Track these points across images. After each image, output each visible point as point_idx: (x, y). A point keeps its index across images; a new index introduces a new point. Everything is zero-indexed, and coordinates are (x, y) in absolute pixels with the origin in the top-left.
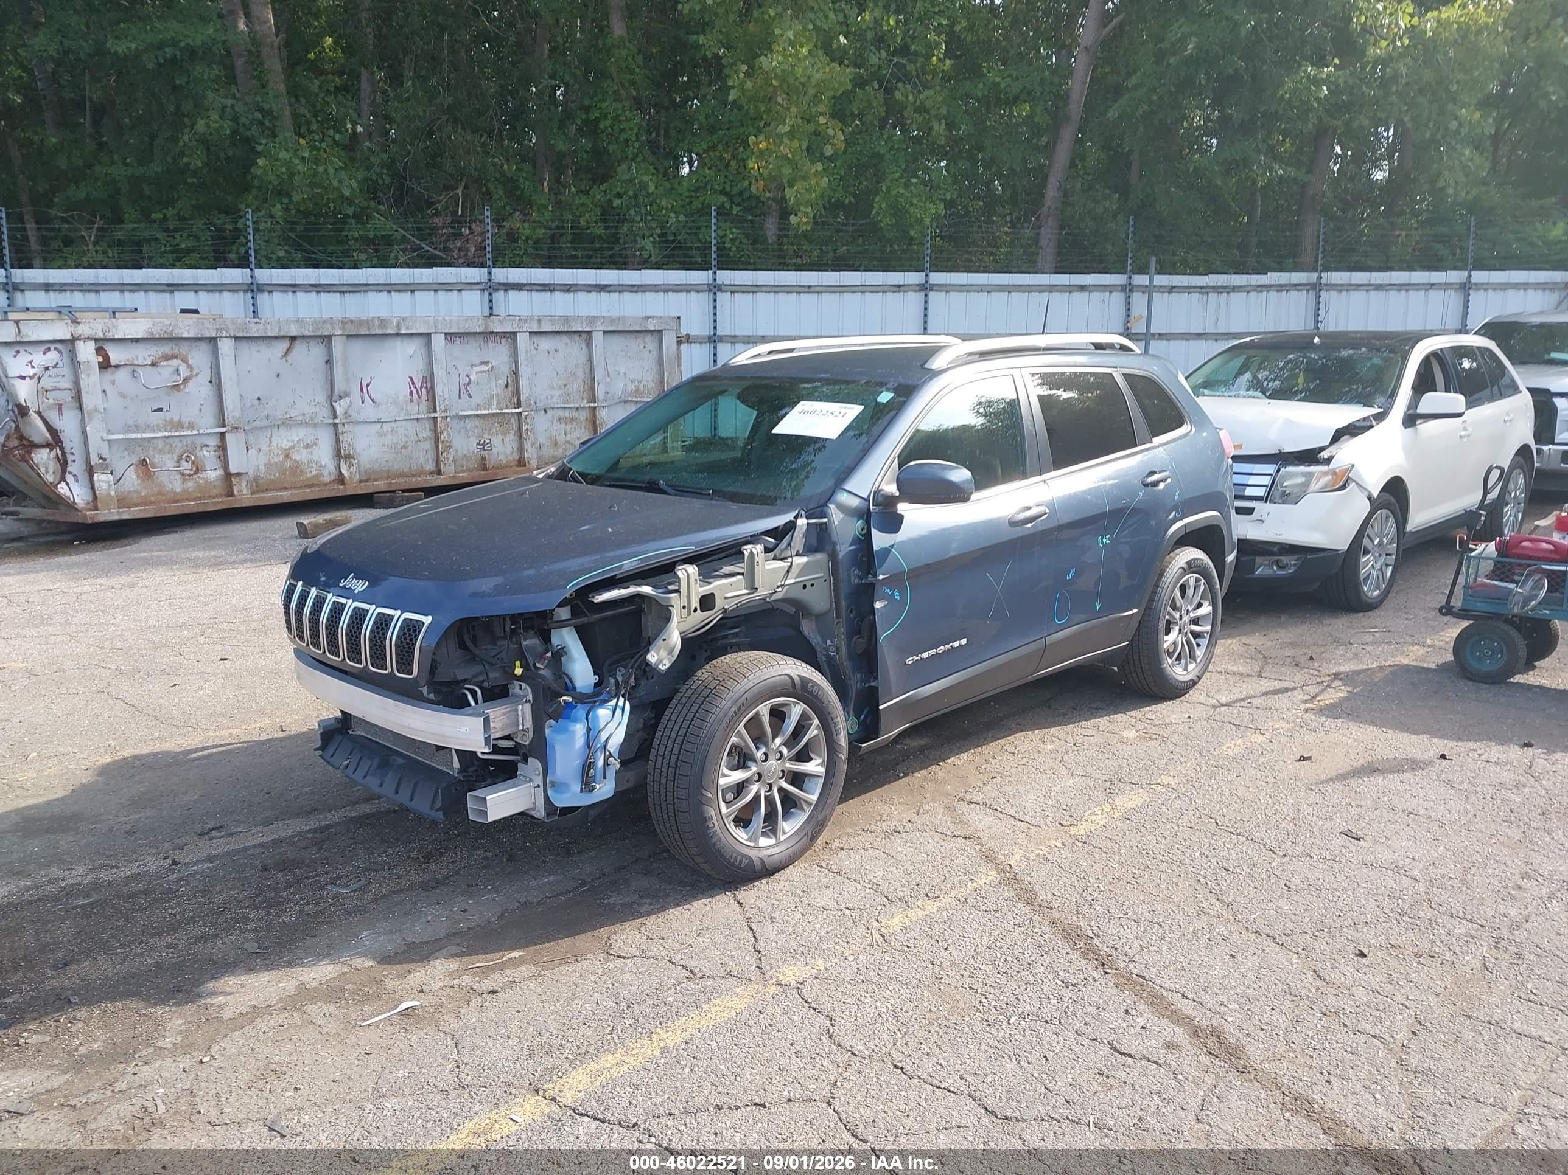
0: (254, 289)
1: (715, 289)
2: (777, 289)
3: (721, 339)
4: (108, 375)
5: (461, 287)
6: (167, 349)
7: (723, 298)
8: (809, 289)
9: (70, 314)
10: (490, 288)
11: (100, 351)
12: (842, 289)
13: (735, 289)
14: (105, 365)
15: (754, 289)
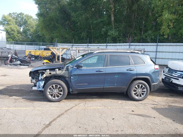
0: (107, 46)
1: (157, 45)
2: (166, 45)
3: (157, 52)
4: (79, 53)
5: (127, 45)
6: (84, 51)
7: (158, 47)
8: (171, 45)
9: (76, 48)
10: (130, 45)
11: (79, 51)
12: (177, 45)
13: (160, 45)
14: (79, 52)
15: (163, 45)
